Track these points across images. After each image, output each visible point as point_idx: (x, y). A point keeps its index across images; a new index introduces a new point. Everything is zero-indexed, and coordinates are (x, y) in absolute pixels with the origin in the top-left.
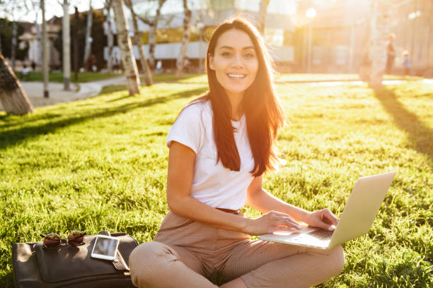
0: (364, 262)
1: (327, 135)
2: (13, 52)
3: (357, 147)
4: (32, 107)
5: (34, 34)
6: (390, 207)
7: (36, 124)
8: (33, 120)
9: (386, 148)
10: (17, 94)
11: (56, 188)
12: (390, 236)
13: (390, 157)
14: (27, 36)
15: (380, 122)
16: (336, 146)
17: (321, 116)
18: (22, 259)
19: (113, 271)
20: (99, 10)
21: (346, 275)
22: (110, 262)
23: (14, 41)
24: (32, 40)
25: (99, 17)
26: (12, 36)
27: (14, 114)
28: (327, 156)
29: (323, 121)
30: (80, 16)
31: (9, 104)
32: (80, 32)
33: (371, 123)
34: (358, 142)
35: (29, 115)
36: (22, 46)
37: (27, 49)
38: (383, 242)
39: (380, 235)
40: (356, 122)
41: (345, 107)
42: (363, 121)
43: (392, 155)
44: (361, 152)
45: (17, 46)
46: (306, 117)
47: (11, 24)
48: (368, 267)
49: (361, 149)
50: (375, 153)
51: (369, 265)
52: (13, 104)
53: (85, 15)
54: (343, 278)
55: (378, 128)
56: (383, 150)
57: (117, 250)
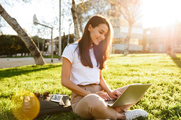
0: (160, 107)
1: (152, 70)
2: (43, 49)
3: (162, 72)
4: (45, 63)
5: (50, 43)
6: (173, 90)
7: (45, 67)
8: (45, 66)
9: (174, 73)
10: (40, 58)
11: (47, 83)
12: (172, 99)
13: (175, 76)
14: (48, 43)
15: (173, 66)
16: (154, 73)
17: (150, 65)
18: (26, 101)
19: (59, 106)
20: (72, 34)
21: (152, 111)
22: (58, 103)
23: (43, 45)
24: (50, 45)
25: (72, 37)
26: (42, 44)
27: (39, 65)
28: (150, 76)
29: (151, 66)
30: (65, 36)
31: (37, 62)
32: (65, 41)
33: (169, 66)
34: (163, 71)
35: (44, 65)
36: (46, 47)
37: (48, 48)
38: (169, 100)
39: (167, 98)
40: (164, 66)
41: (160, 62)
42: (166, 66)
43: (176, 75)
44: (164, 74)
45: (44, 47)
46: (145, 65)
47: (43, 40)
48: (161, 108)
49: (164, 73)
50: (170, 74)
51: (162, 107)
52: (39, 62)
53: (67, 36)
54: (151, 111)
55: (172, 68)
56: (173, 74)
57: (61, 99)
